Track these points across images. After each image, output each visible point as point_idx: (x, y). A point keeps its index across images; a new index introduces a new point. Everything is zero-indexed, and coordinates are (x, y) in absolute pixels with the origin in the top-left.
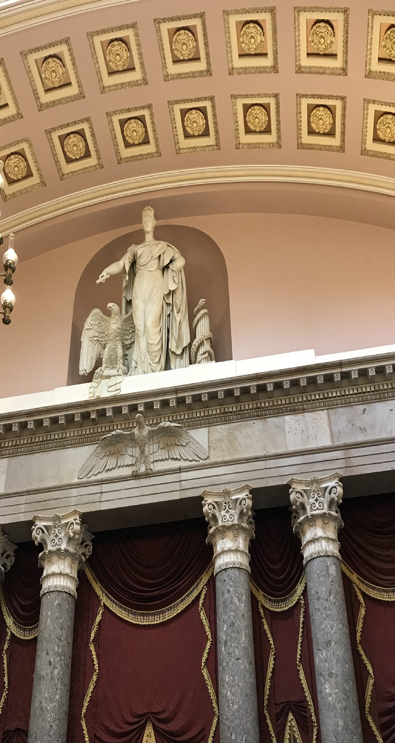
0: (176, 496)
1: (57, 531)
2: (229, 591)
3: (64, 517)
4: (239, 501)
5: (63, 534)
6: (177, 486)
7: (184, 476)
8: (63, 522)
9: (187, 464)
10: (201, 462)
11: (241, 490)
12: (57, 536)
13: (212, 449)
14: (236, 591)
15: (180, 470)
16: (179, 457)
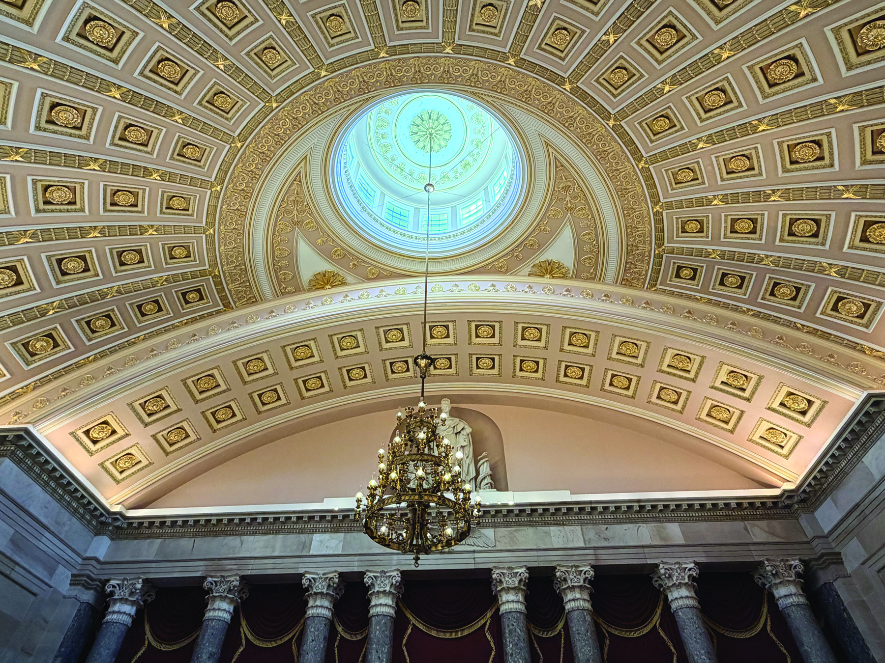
0: (472, 567)
1: (382, 579)
2: (513, 625)
3: (387, 572)
4: (519, 574)
5: (387, 581)
6: (472, 561)
7: (476, 555)
8: (388, 574)
9: (479, 549)
10: (490, 548)
11: (521, 567)
12: (382, 582)
13: (497, 542)
14: (518, 625)
15: (474, 552)
16: (473, 544)
